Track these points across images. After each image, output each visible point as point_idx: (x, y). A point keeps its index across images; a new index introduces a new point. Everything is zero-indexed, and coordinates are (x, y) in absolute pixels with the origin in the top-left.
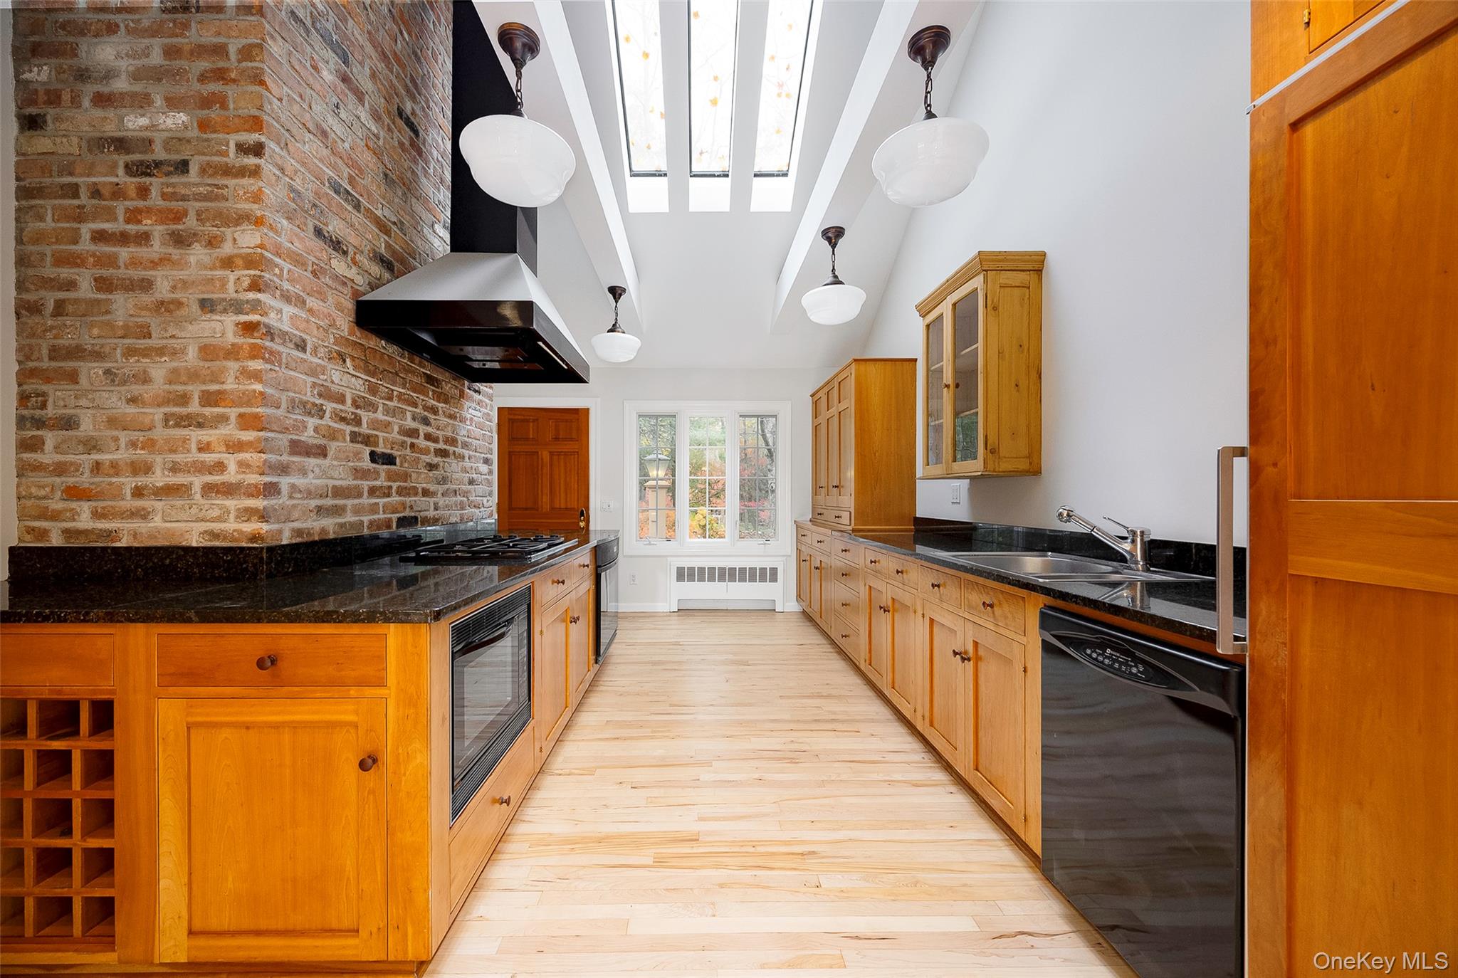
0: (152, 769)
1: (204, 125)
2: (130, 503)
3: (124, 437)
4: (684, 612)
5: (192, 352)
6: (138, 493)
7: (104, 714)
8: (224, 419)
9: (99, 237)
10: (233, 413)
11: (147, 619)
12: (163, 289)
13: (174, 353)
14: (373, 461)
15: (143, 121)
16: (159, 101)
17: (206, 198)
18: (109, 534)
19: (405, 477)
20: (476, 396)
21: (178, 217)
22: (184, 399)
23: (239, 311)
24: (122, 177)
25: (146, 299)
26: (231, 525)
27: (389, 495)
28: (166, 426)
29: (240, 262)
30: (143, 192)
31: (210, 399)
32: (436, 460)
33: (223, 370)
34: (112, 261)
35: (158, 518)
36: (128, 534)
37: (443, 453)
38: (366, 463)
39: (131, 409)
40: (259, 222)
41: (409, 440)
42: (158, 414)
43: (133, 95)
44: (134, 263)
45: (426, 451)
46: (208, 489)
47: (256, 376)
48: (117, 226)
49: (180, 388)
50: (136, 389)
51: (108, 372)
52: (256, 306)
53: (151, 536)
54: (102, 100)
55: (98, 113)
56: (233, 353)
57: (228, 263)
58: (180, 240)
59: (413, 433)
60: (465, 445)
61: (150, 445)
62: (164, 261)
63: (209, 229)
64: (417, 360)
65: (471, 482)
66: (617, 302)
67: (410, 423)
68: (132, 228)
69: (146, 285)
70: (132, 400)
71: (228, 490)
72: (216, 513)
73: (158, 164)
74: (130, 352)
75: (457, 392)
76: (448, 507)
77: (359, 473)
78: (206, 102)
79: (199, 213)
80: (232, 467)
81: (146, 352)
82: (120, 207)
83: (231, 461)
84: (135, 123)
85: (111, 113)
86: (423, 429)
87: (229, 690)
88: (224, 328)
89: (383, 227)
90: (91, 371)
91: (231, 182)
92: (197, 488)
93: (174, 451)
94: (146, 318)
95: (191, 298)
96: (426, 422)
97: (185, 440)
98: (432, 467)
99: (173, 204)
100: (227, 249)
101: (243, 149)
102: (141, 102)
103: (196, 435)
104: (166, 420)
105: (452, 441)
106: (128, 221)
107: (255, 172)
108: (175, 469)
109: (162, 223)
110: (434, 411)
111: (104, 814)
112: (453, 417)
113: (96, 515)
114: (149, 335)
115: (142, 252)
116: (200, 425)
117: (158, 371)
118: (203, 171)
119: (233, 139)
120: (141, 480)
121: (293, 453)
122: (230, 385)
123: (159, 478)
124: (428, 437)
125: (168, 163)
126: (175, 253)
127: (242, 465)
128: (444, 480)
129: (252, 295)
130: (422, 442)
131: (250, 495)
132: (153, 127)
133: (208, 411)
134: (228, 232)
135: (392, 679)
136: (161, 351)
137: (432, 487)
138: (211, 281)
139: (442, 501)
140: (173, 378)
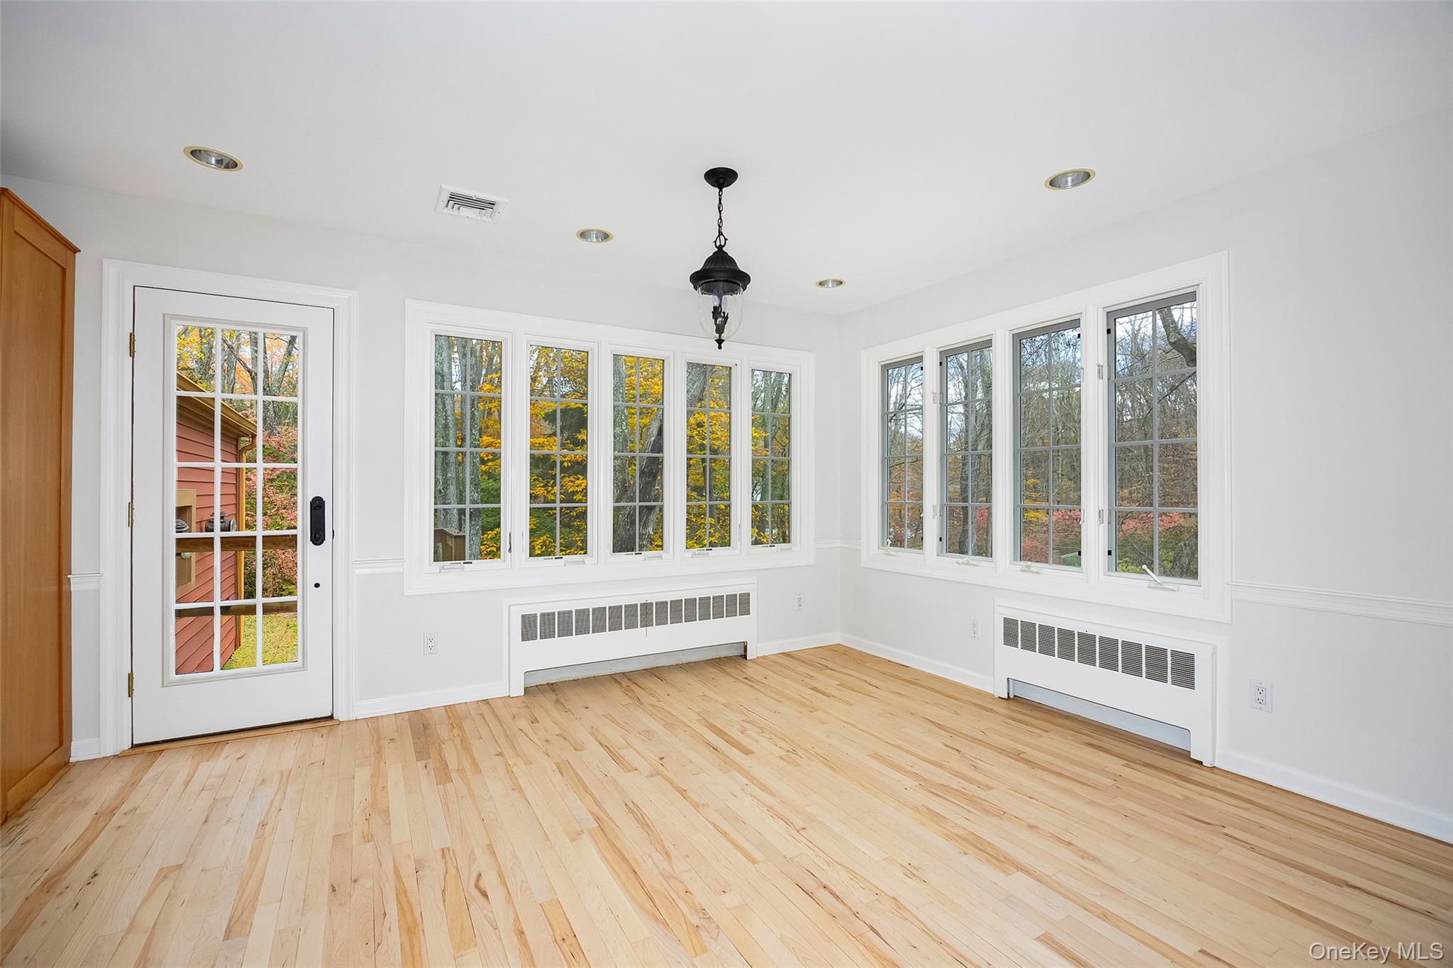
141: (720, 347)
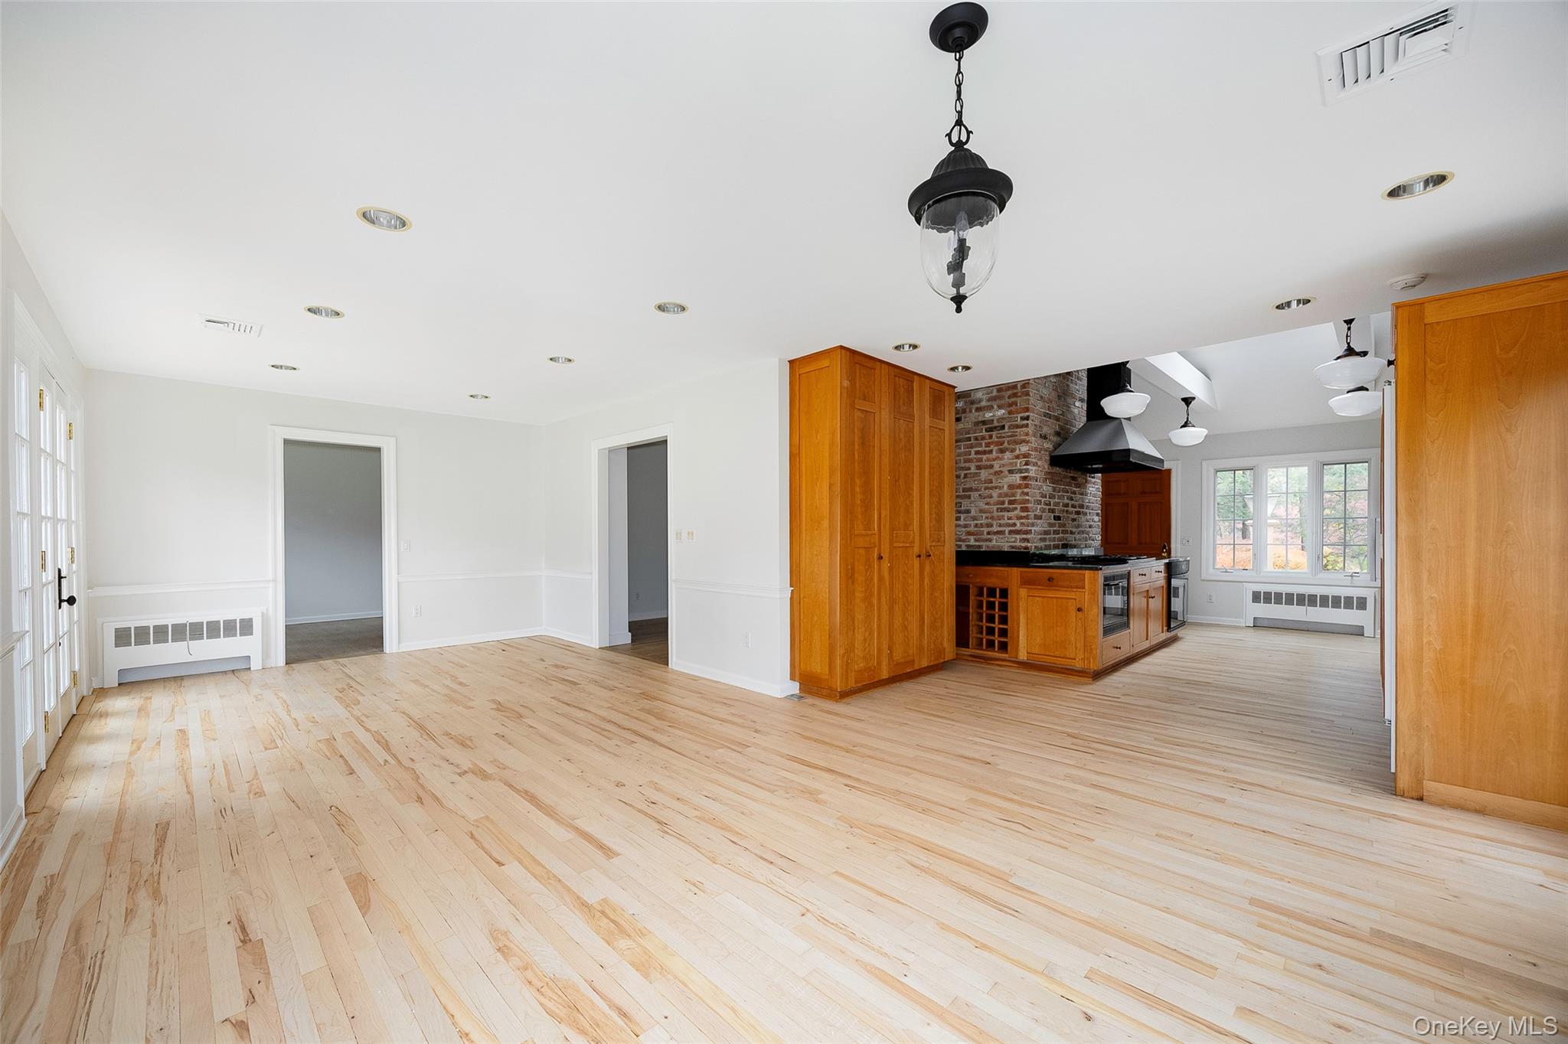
0: (1018, 607)
1: (1010, 413)
2: (986, 536)
3: (984, 515)
4: (1258, 625)
5: (1006, 487)
6: (989, 533)
7: (1004, 593)
8: (1016, 509)
9: (977, 453)
10: (1019, 507)
11: (1018, 567)
12: (997, 468)
13: (1000, 488)
14: (1055, 519)
15: (991, 414)
16: (995, 407)
17: (1010, 436)
18: (979, 546)
19: (1064, 525)
20: (1093, 480)
21: (1002, 444)
22: (1003, 503)
23: (1021, 473)
24: (984, 433)
25: (991, 471)
26: (1018, 544)
27: (1059, 534)
28: (997, 512)
29: (1021, 456)
30: (991, 437)
31: (1011, 502)
32: (1076, 516)
33: (1016, 493)
34: (980, 460)
35: (994, 541)
36: (985, 546)
37: (1078, 513)
38: (1053, 521)
39: (987, 507)
40: (1028, 442)
41: (1066, 509)
42: (995, 508)
43: (988, 406)
44: (988, 460)
45: (1071, 513)
46: (1011, 532)
47: (1027, 494)
48: (983, 448)
49: (1002, 499)
50: (988, 500)
51: (980, 495)
52: (1027, 470)
53: (993, 547)
54: (978, 409)
55: (977, 414)
56: (1019, 487)
57: (1017, 457)
58: (1002, 451)
59: (1066, 505)
60: (1088, 507)
61: (992, 518)
62: (997, 458)
63: (1012, 446)
64: (1068, 471)
65: (1090, 527)
66: (1188, 406)
67: (1066, 501)
68: (987, 449)
69: (992, 467)
70: (987, 504)
71: (1018, 532)
72: (1013, 540)
73: (995, 427)
74: (986, 488)
75: (1084, 481)
76: (1080, 540)
77: (1051, 525)
78: (1010, 405)
79: (1008, 442)
80: (1018, 525)
81: (991, 488)
82: (983, 442)
83: (1018, 523)
84: (988, 415)
85: (981, 413)
86: (1071, 503)
87: (1039, 587)
88: (1016, 478)
89: (1057, 419)
90: (974, 495)
91: (1019, 430)
92: (1007, 532)
93: (1000, 520)
94: (991, 477)
95: (1005, 470)
96: (1072, 499)
97: (1003, 516)
98: (1074, 520)
99: (1000, 440)
100: (1017, 452)
101: (1023, 419)
102: (990, 408)
103: (1006, 514)
104: (998, 509)
105: (1082, 506)
106: (986, 447)
107: (1027, 426)
108: (1000, 526)
109: (997, 446)
110: (1074, 493)
111: (1004, 620)
112: (1082, 494)
113: (976, 540)
114: (992, 483)
115: (990, 456)
116: (1008, 511)
117: (995, 494)
118: (1009, 428)
119: (1019, 416)
120: (990, 529)
121: (1035, 519)
122: (1018, 497)
123: (995, 529)
124: (1073, 506)
125: (998, 427)
126: (1000, 455)
127: (1022, 524)
128: (1078, 526)
129: (1025, 467)
130: (1071, 509)
131: (1024, 534)
132: (994, 416)
133: (1011, 506)
134: (1017, 446)
135: (1086, 587)
136: (996, 488)
137: (1074, 530)
138: (1012, 463)
139: (1078, 537)
140: (1000, 495)
141: (959, 310)
